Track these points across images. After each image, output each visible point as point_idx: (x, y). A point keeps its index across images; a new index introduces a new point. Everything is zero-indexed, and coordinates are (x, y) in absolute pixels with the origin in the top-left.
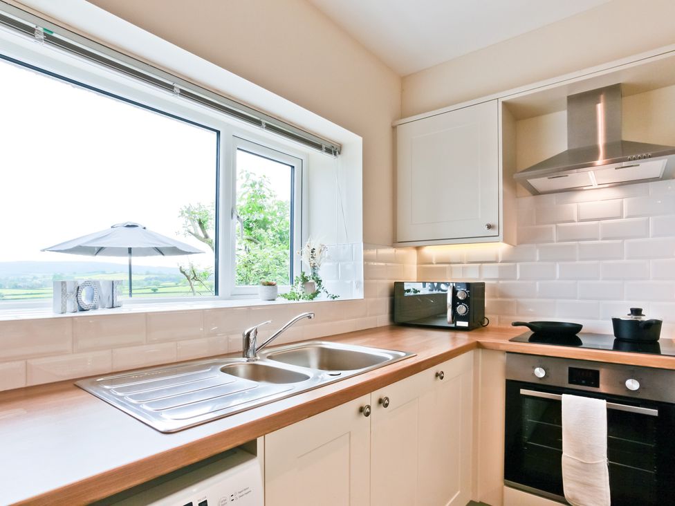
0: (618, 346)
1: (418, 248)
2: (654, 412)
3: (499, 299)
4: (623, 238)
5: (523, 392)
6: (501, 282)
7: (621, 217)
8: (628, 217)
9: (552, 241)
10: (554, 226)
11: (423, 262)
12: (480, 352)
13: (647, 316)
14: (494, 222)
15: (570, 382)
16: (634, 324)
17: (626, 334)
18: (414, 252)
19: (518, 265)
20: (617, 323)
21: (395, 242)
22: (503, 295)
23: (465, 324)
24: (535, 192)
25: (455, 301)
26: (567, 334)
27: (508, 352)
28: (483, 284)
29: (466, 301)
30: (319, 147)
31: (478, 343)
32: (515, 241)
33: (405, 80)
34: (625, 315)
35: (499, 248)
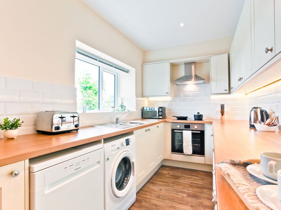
0: (195, 120)
1: (148, 98)
2: (199, 132)
3: (169, 111)
4: (196, 96)
5: (175, 131)
6: (170, 107)
7: (196, 91)
8: (198, 92)
9: (181, 97)
10: (182, 93)
11: (149, 102)
12: (166, 123)
13: (200, 113)
14: (168, 92)
15: (185, 128)
16: (198, 115)
17: (196, 118)
18: (147, 99)
19: (174, 102)
20: (195, 115)
21: (143, 96)
22: (170, 110)
23: (161, 117)
24: (177, 85)
25: (159, 111)
26: (185, 118)
27: (172, 122)
28: (165, 107)
29: (162, 111)
30: (124, 71)
31: (165, 121)
32: (173, 97)
33: (145, 52)
34: (196, 114)
35: (169, 98)
